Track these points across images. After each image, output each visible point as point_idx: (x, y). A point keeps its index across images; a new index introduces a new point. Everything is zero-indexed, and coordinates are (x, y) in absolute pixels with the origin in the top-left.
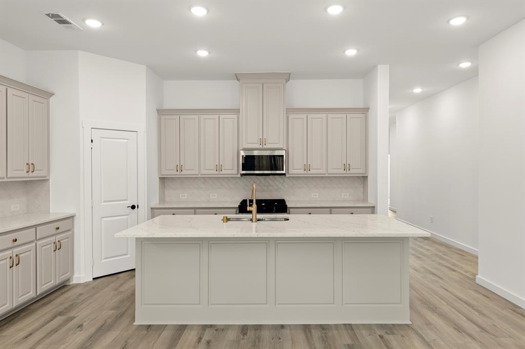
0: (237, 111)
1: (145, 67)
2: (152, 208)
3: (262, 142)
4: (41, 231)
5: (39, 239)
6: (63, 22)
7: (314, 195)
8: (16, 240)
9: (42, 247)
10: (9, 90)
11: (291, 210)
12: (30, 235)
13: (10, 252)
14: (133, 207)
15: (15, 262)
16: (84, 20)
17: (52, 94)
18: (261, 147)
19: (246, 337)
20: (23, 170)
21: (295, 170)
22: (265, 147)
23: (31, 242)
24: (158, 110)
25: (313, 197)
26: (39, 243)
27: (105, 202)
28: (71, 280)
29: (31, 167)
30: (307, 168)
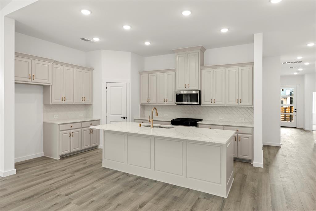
0: (174, 70)
1: (130, 52)
2: (134, 119)
3: (187, 86)
4: (83, 125)
5: (83, 128)
6: (87, 40)
7: (221, 118)
8: (72, 127)
9: (84, 131)
10: (75, 69)
11: (199, 125)
12: (78, 125)
13: (70, 131)
14: (124, 118)
15: (71, 135)
16: (93, 38)
17: (94, 69)
18: (186, 89)
19: (135, 181)
20: (81, 100)
21: (205, 102)
22: (188, 89)
23: (80, 128)
24: (139, 72)
25: (220, 119)
26: (82, 129)
27: (112, 114)
28: (98, 147)
29: (84, 99)
30: (213, 101)
